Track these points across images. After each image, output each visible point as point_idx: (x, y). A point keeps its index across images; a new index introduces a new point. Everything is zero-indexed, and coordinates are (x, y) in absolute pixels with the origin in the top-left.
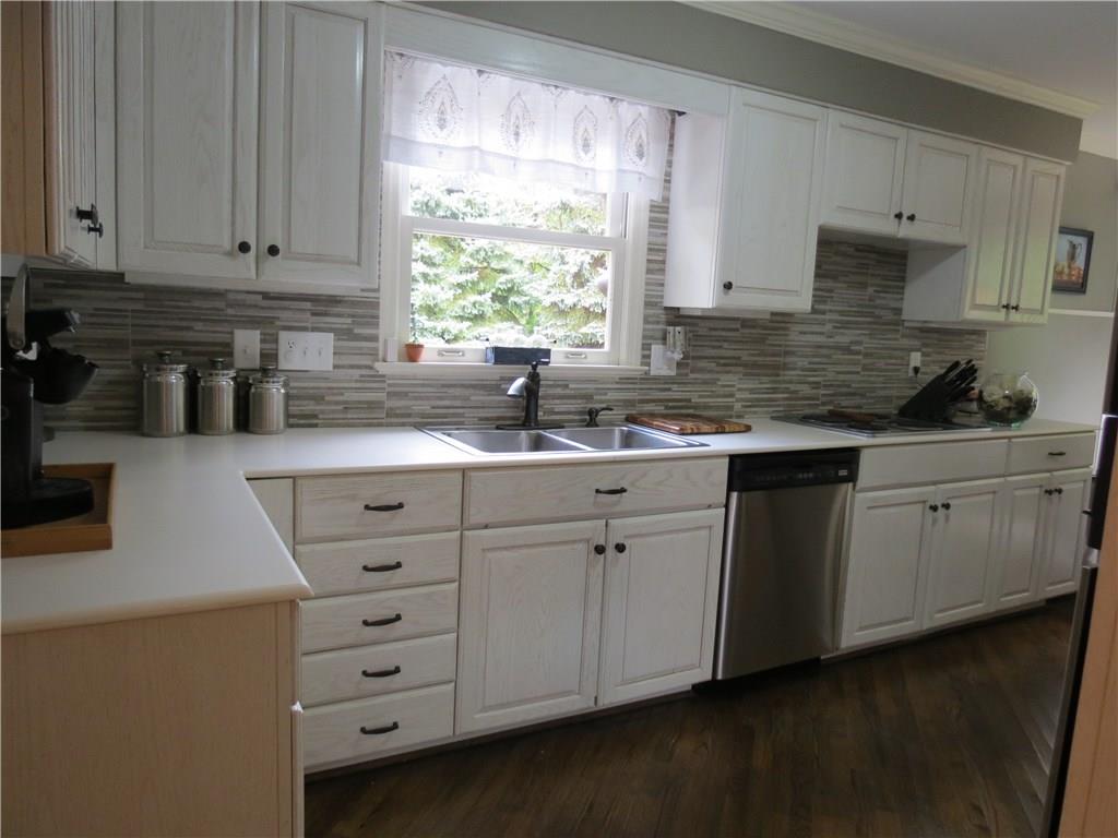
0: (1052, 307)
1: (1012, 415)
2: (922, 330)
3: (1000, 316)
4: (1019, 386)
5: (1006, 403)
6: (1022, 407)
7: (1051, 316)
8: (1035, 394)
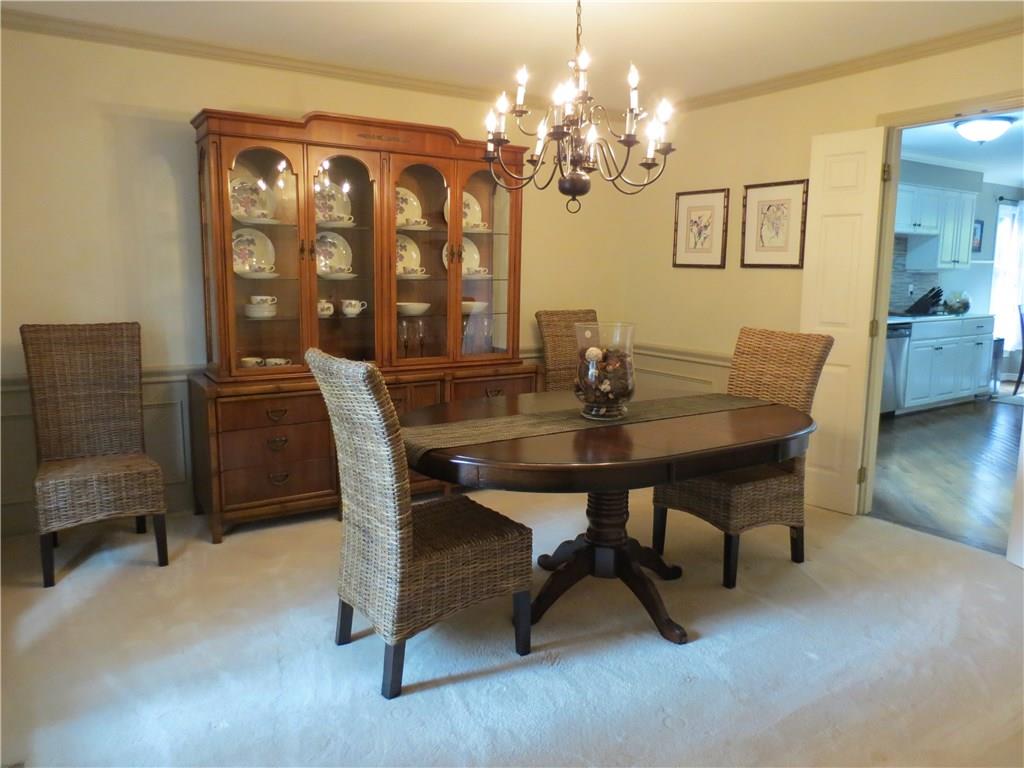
0: (972, 259)
1: (962, 310)
2: (913, 274)
3: (951, 266)
4: (963, 297)
5: (958, 305)
6: (965, 306)
7: (973, 265)
8: (971, 301)
